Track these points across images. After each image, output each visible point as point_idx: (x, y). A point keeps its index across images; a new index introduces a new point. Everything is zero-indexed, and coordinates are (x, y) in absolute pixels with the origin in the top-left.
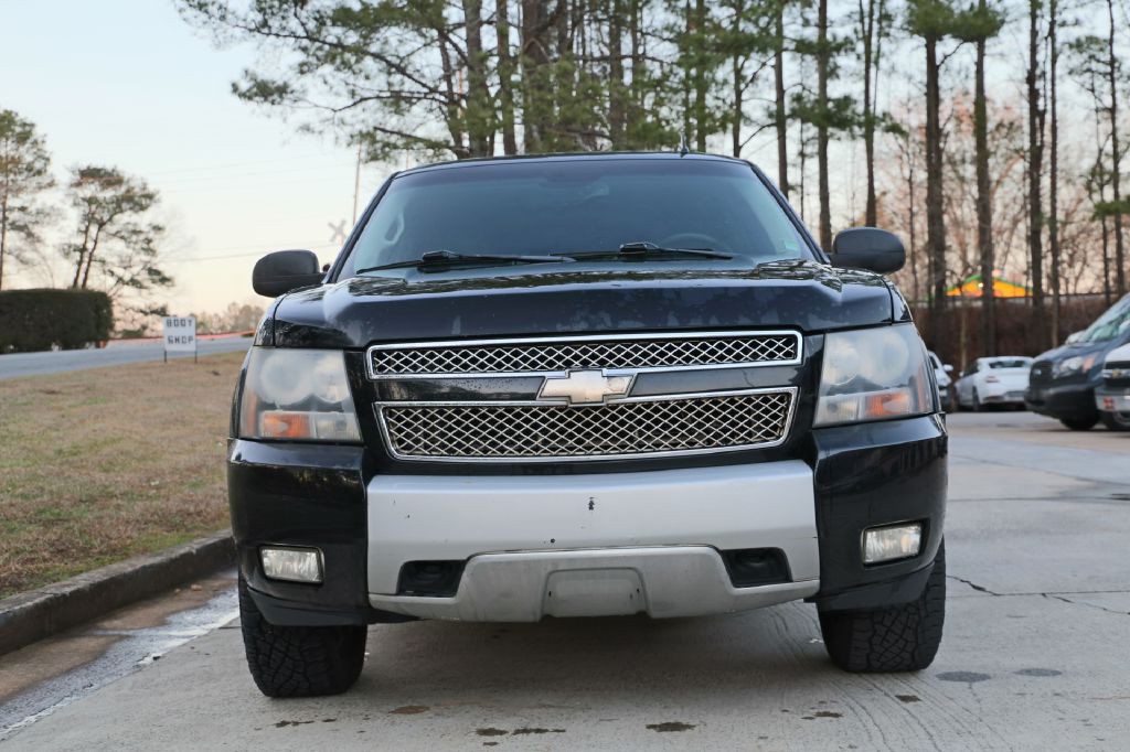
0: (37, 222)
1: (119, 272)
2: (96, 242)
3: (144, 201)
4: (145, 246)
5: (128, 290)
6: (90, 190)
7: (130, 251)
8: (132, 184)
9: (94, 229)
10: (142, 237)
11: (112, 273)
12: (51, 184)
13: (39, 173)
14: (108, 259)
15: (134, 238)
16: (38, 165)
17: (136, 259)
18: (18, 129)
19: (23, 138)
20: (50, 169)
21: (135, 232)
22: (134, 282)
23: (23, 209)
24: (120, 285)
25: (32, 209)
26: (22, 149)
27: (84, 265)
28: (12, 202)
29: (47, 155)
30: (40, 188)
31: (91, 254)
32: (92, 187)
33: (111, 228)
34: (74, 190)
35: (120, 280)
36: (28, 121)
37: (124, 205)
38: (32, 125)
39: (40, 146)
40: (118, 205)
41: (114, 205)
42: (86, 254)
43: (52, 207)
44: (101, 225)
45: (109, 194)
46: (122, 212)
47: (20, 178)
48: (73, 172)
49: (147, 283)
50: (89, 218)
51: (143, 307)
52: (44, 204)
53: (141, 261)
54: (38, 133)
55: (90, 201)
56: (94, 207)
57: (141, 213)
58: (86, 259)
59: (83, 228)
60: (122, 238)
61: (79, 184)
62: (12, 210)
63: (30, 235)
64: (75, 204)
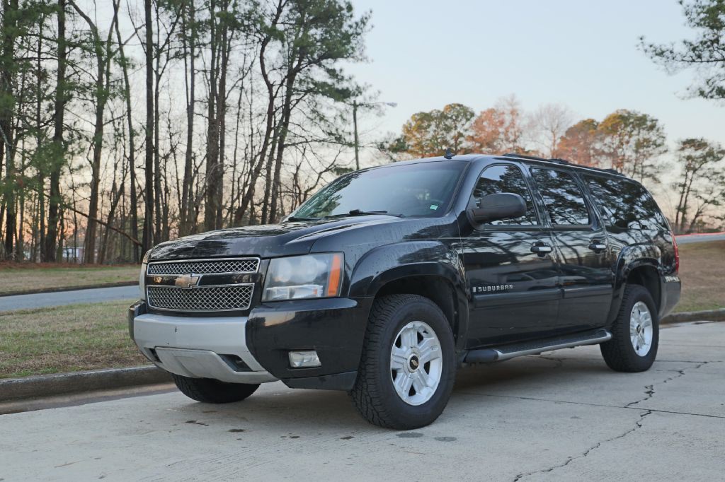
0: (658, 172)
1: (706, 196)
2: (691, 181)
3: (720, 155)
4: (720, 181)
5: (711, 206)
6: (689, 151)
7: (711, 184)
8: (712, 146)
9: (690, 174)
10: (719, 175)
11: (701, 197)
12: (666, 151)
13: (660, 145)
14: (699, 189)
15: (715, 177)
16: (659, 142)
17: (716, 188)
18: (649, 123)
19: (652, 128)
20: (666, 143)
21: (715, 173)
22: (714, 202)
23: (651, 166)
24: (706, 204)
25: (656, 165)
26: (651, 133)
27: (685, 194)
28: (646, 163)
29: (664, 136)
30: (660, 153)
31: (689, 188)
32: (690, 150)
33: (700, 172)
34: (679, 153)
35: (706, 201)
36: (655, 118)
37: (708, 159)
38: (657, 120)
39: (660, 131)
40: (704, 159)
41: (702, 159)
42: (686, 188)
43: (667, 164)
44: (695, 170)
45: (699, 153)
46: (706, 162)
47: (649, 149)
48: (679, 143)
49: (721, 202)
50: (688, 168)
51: (720, 216)
52: (663, 162)
53: (719, 189)
54: (659, 124)
55: (689, 158)
56: (690, 161)
57: (718, 162)
58: (686, 190)
59: (685, 173)
60: (707, 177)
61: (683, 149)
62: (646, 167)
63: (655, 179)
64: (680, 161)
